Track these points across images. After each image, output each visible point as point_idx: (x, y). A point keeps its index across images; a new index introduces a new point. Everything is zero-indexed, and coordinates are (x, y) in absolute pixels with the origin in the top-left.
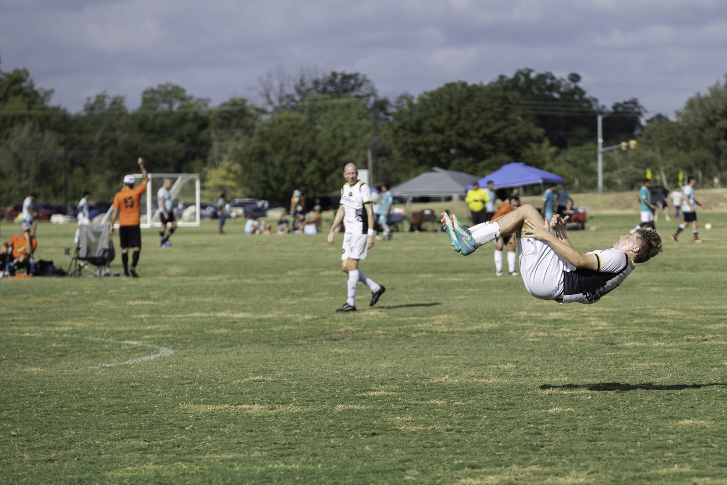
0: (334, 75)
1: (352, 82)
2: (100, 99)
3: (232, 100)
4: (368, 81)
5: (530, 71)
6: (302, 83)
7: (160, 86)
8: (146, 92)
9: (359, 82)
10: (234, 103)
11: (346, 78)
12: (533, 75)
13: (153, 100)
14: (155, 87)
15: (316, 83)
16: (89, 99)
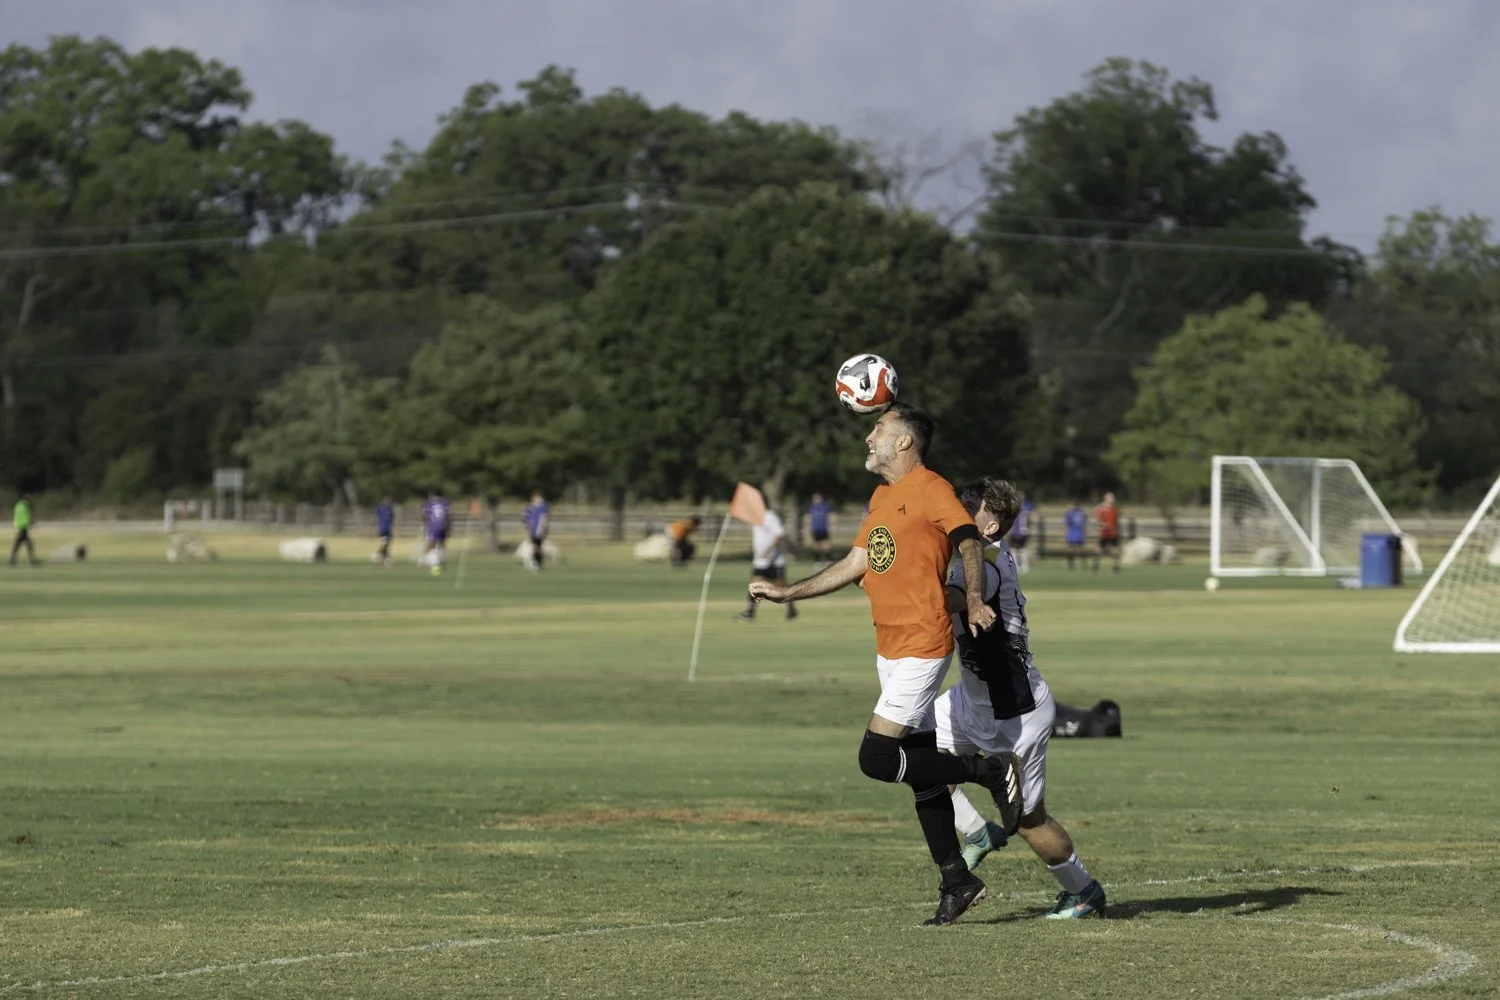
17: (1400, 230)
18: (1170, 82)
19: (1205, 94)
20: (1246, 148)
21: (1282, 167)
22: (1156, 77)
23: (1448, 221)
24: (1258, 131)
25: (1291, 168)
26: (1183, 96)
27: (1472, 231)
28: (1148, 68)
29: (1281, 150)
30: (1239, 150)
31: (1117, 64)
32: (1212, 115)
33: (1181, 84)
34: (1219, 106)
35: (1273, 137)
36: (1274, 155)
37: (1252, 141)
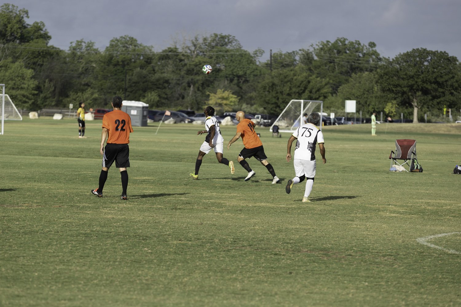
0: (216, 35)
1: (226, 40)
2: (79, 43)
3: (169, 48)
4: (236, 40)
5: (345, 40)
6: (197, 40)
7: (121, 37)
8: (112, 41)
9: (230, 40)
10: (171, 50)
11: (223, 37)
12: (347, 42)
13: (117, 45)
14: (118, 38)
15: (205, 39)
16: (71, 43)
17: (74, 45)
18: (19, 9)
19: (27, 13)
20: (36, 25)
21: (44, 29)
22: (15, 8)
23: (85, 43)
24: (39, 21)
25: (46, 30)
26: (21, 13)
27: (91, 45)
28: (13, 6)
29: (44, 25)
30: (34, 26)
31: (6, 5)
32: (28, 17)
33: (21, 10)
34: (29, 15)
35: (42, 23)
36: (42, 27)
37: (37, 23)
